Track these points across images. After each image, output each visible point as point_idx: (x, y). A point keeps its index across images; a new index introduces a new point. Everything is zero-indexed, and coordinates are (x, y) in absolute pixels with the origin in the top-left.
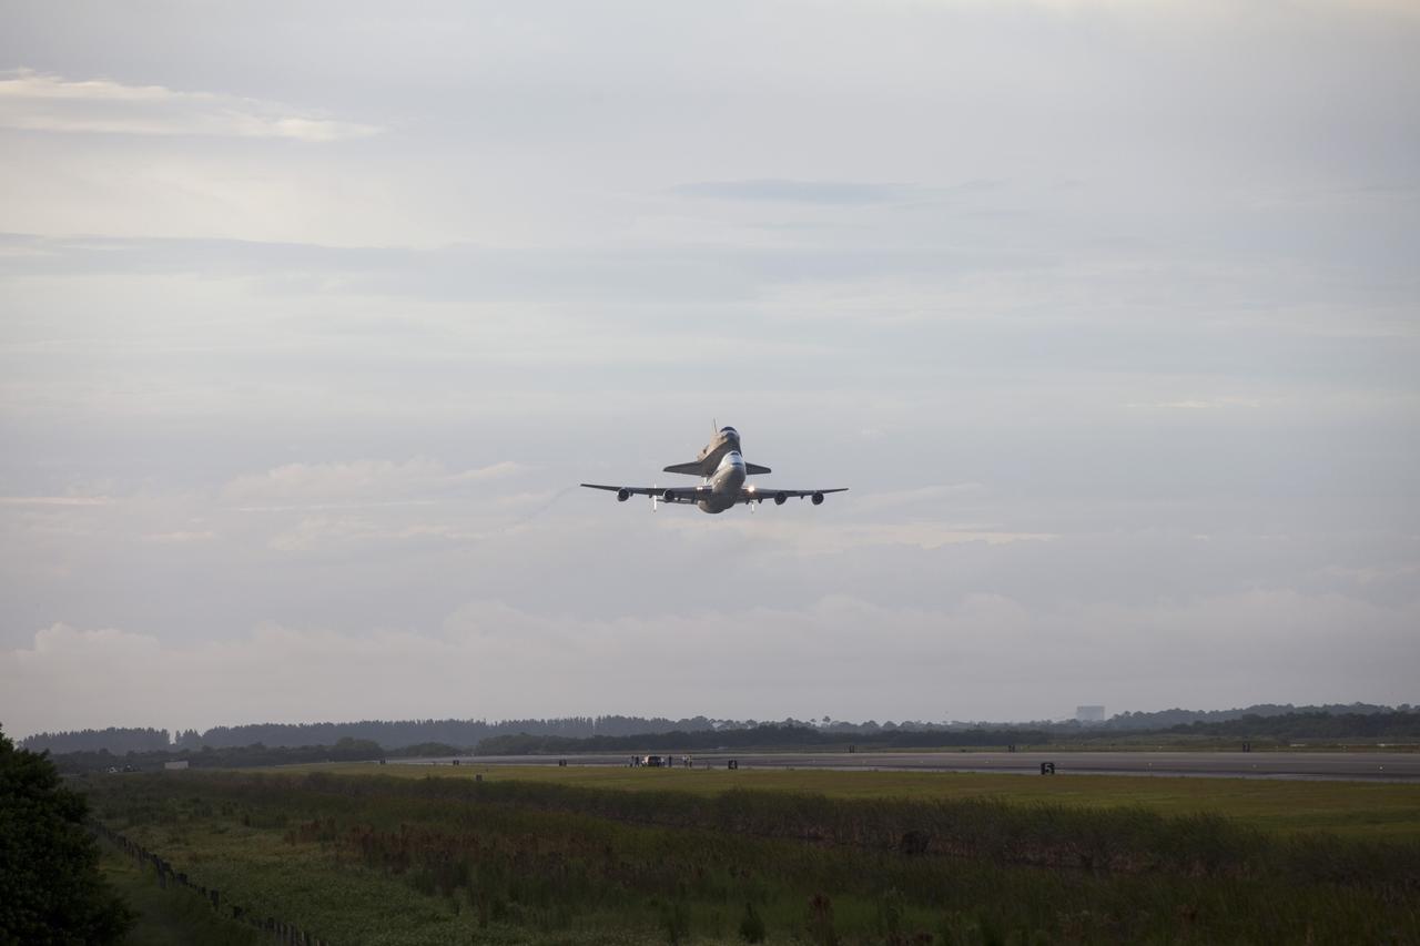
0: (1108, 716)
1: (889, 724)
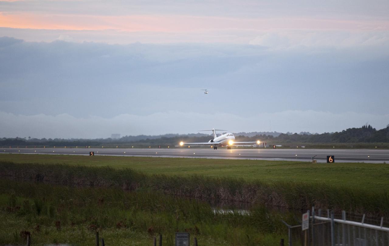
0: (121, 137)
1: (50, 139)
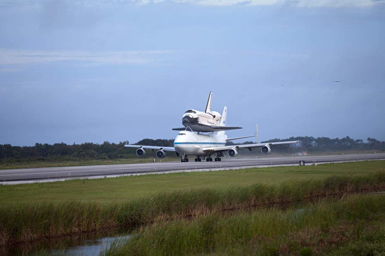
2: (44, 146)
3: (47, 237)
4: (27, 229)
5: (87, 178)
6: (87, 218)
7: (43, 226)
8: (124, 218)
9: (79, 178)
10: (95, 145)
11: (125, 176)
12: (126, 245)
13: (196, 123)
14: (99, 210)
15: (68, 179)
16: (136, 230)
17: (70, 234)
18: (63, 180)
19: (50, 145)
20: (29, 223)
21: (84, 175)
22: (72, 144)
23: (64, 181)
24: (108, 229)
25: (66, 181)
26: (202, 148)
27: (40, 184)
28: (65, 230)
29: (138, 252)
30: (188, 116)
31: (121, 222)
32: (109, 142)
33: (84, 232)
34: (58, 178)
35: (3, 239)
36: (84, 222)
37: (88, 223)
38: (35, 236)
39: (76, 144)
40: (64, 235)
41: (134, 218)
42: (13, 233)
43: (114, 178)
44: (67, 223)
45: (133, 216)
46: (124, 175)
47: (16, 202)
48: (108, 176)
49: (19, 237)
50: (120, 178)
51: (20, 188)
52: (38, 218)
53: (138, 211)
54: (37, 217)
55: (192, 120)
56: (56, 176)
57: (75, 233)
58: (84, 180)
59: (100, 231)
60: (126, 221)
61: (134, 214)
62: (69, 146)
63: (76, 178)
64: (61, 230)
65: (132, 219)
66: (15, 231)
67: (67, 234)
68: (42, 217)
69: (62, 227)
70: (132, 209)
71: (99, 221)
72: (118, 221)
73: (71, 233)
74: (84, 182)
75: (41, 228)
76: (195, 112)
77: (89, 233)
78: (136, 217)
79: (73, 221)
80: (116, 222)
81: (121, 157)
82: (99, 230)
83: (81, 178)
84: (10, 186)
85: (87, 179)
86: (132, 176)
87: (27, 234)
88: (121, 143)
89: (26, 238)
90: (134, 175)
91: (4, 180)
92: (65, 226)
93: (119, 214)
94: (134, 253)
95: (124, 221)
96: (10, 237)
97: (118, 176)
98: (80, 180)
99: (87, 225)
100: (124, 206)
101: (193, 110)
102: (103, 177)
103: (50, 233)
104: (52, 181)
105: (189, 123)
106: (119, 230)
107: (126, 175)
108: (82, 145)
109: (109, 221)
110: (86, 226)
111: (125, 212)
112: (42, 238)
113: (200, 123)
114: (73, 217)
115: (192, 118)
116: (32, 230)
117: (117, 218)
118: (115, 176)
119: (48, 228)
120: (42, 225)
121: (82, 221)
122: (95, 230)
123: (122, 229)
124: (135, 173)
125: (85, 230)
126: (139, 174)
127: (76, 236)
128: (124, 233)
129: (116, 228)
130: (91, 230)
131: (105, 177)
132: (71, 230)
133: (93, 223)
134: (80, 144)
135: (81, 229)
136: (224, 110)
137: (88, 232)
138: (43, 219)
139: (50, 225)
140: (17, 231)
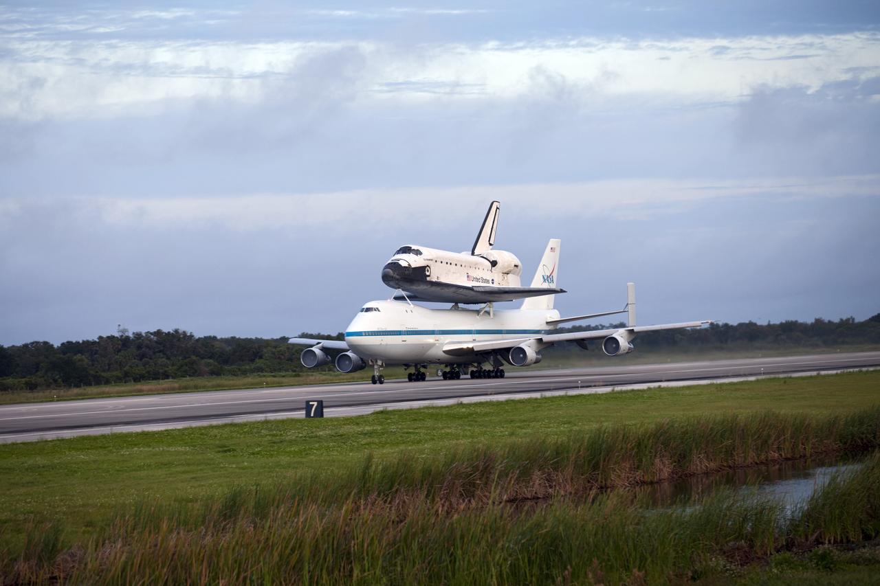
2: (722, 327)
3: (730, 467)
4: (700, 454)
5: (789, 375)
6: (792, 438)
7: (724, 450)
8: (850, 437)
9: (777, 376)
10: (801, 324)
11: (850, 372)
12: (853, 480)
13: (422, 281)
14: (809, 425)
15: (760, 377)
16: (869, 457)
17: (766, 463)
18: (752, 378)
19: (732, 326)
20: (703, 446)
21: (785, 370)
22: (765, 323)
23: (755, 381)
24: (824, 454)
25: (757, 381)
26: (443, 345)
27: (717, 385)
28: (758, 456)
29: (873, 489)
30: (395, 263)
31: (845, 443)
32: (823, 318)
33: (787, 459)
34: (745, 375)
35: (665, 470)
36: (787, 444)
37: (793, 446)
38: (712, 465)
39: (772, 323)
40: (757, 463)
41: (866, 437)
42: (679, 460)
43: (832, 375)
44: (760, 446)
45: (863, 433)
46: (849, 370)
47: (682, 413)
48: (823, 373)
49: (688, 467)
50: (842, 374)
51: (688, 392)
52: (715, 439)
53: (871, 426)
54: (715, 436)
55: (407, 272)
56: (742, 373)
57: (774, 461)
58: (785, 378)
59: (813, 458)
60: (853, 442)
61: (865, 432)
62: (761, 326)
63: (772, 376)
64: (752, 456)
65: (862, 439)
66: (682, 458)
67: (762, 463)
68: (721, 436)
69: (753, 451)
70: (861, 423)
71: (811, 442)
72: (841, 442)
73: (767, 460)
74: (785, 382)
75: (721, 452)
76: (418, 253)
77: (796, 461)
78: (868, 435)
79: (770, 442)
80: (837, 444)
81: (843, 343)
82: (811, 456)
83: (781, 376)
84: (672, 389)
85: (791, 378)
86: (861, 371)
87: (700, 462)
88: (841, 320)
89: (699, 468)
90: (864, 369)
91: (663, 379)
92: (757, 449)
93: (842, 432)
94: (867, 491)
95: (849, 441)
96: (674, 466)
97: (839, 371)
98: (779, 378)
99: (792, 449)
100: (849, 419)
101: (414, 247)
102: (814, 373)
103: (735, 460)
104: (735, 380)
105: (398, 279)
106: (841, 456)
107: (851, 370)
108: (782, 324)
109: (825, 441)
110: (790, 450)
111: (851, 428)
112: (723, 468)
113: (434, 280)
114: (769, 436)
115: (406, 267)
116: (708, 456)
117: (838, 436)
118: (834, 372)
119: (732, 454)
120: (722, 447)
121: (784, 442)
122: (805, 456)
123: (846, 454)
124: (865, 366)
125: (789, 456)
126: (871, 369)
127: (774, 466)
128: (851, 461)
129: (837, 454)
130: (798, 456)
131: (818, 374)
132: (767, 457)
133: (800, 445)
134: (778, 322)
135: (783, 455)
136: (548, 249)
137: (793, 459)
138: (724, 439)
139: (734, 448)
140: (684, 457)
